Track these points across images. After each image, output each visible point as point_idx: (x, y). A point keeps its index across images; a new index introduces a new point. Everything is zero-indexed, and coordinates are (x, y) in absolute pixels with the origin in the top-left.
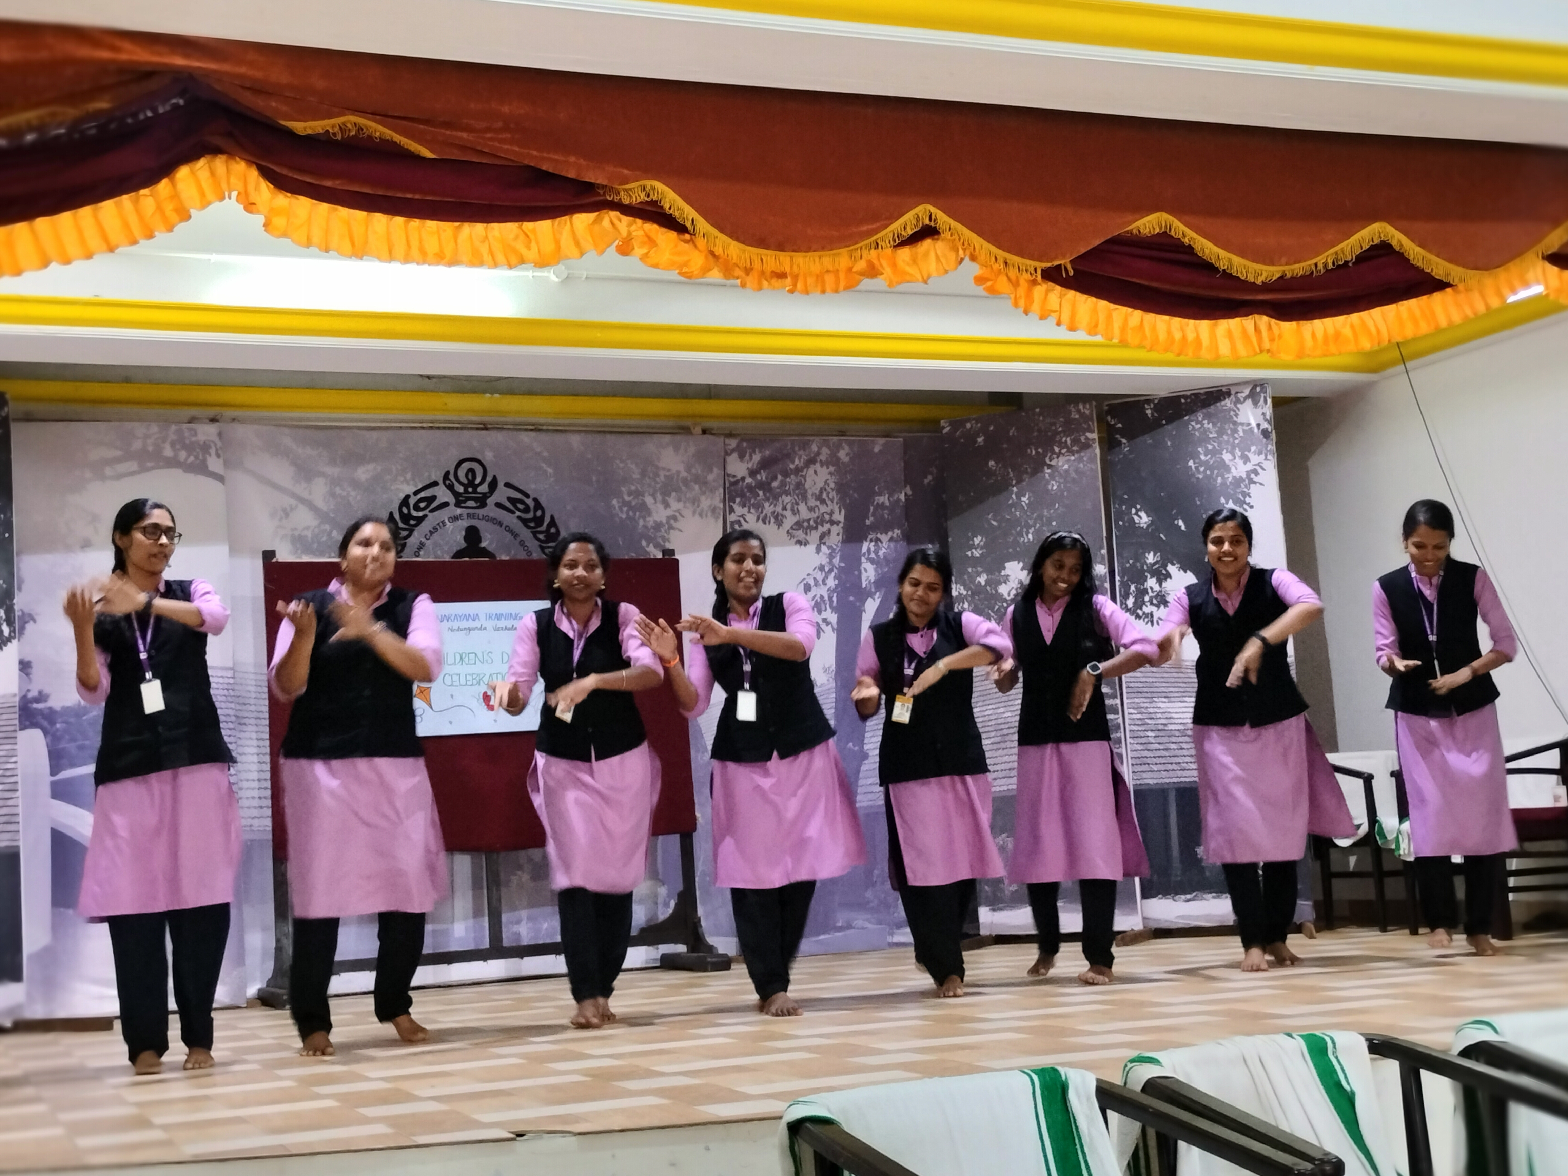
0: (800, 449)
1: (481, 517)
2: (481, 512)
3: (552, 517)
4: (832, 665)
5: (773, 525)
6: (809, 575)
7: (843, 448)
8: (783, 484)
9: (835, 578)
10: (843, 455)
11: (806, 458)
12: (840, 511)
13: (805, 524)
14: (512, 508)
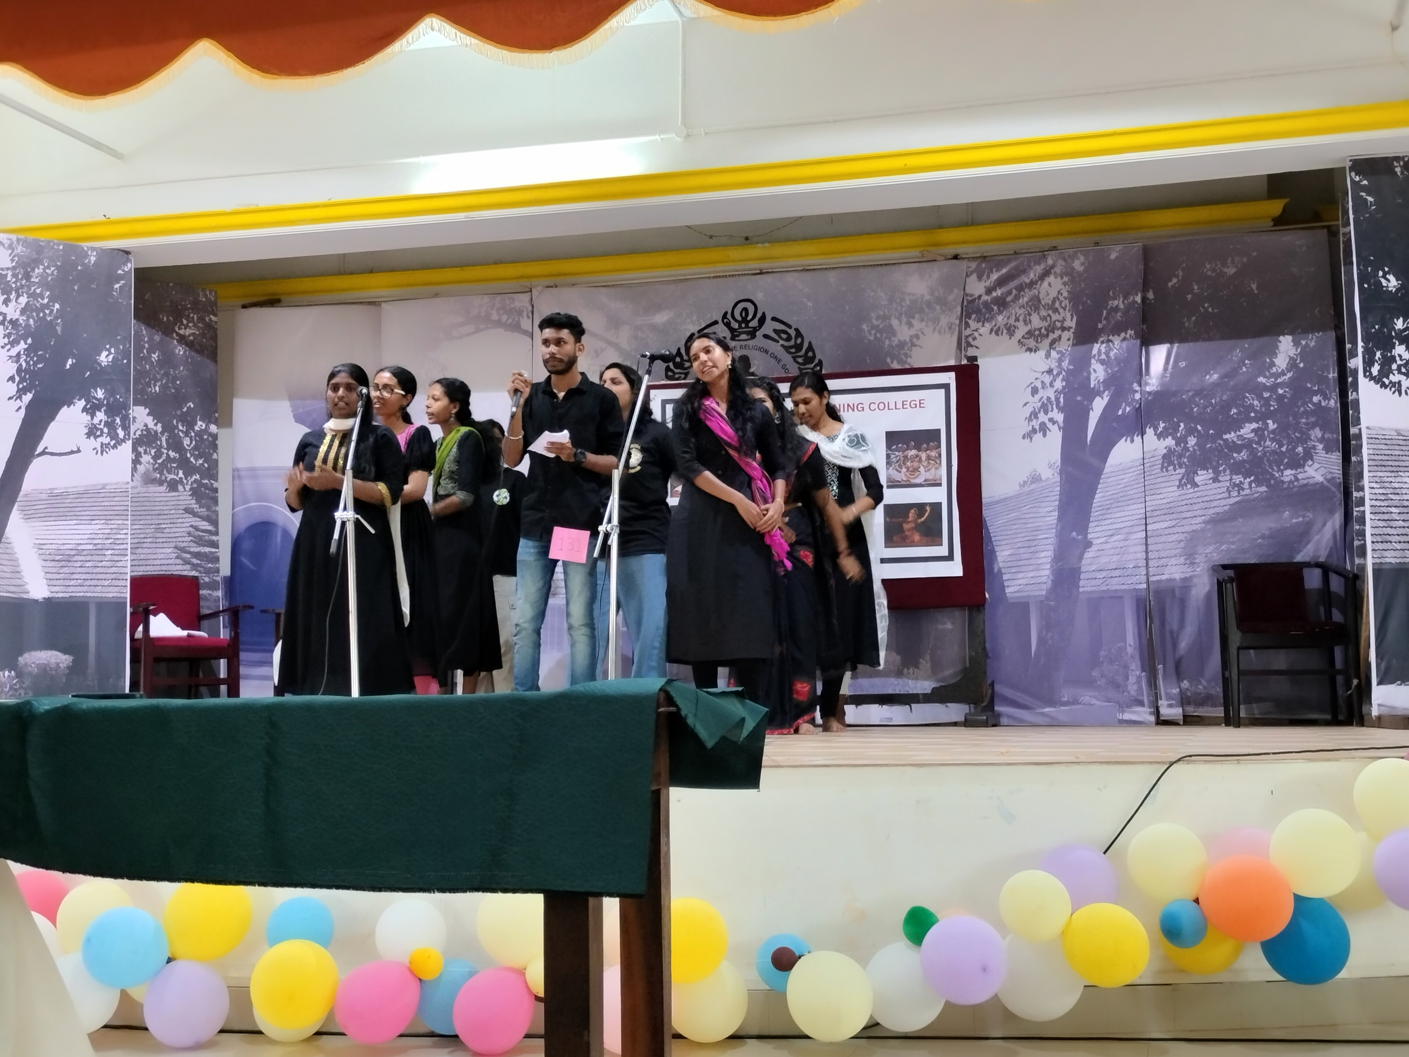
0: (1035, 264)
1: (751, 347)
2: (751, 343)
3: (810, 343)
4: (1058, 461)
5: (1005, 336)
6: (1037, 379)
7: (1078, 259)
8: (1017, 298)
9: (1062, 380)
10: (1078, 265)
11: (1041, 272)
12: (1072, 317)
13: (1037, 332)
14: (777, 338)
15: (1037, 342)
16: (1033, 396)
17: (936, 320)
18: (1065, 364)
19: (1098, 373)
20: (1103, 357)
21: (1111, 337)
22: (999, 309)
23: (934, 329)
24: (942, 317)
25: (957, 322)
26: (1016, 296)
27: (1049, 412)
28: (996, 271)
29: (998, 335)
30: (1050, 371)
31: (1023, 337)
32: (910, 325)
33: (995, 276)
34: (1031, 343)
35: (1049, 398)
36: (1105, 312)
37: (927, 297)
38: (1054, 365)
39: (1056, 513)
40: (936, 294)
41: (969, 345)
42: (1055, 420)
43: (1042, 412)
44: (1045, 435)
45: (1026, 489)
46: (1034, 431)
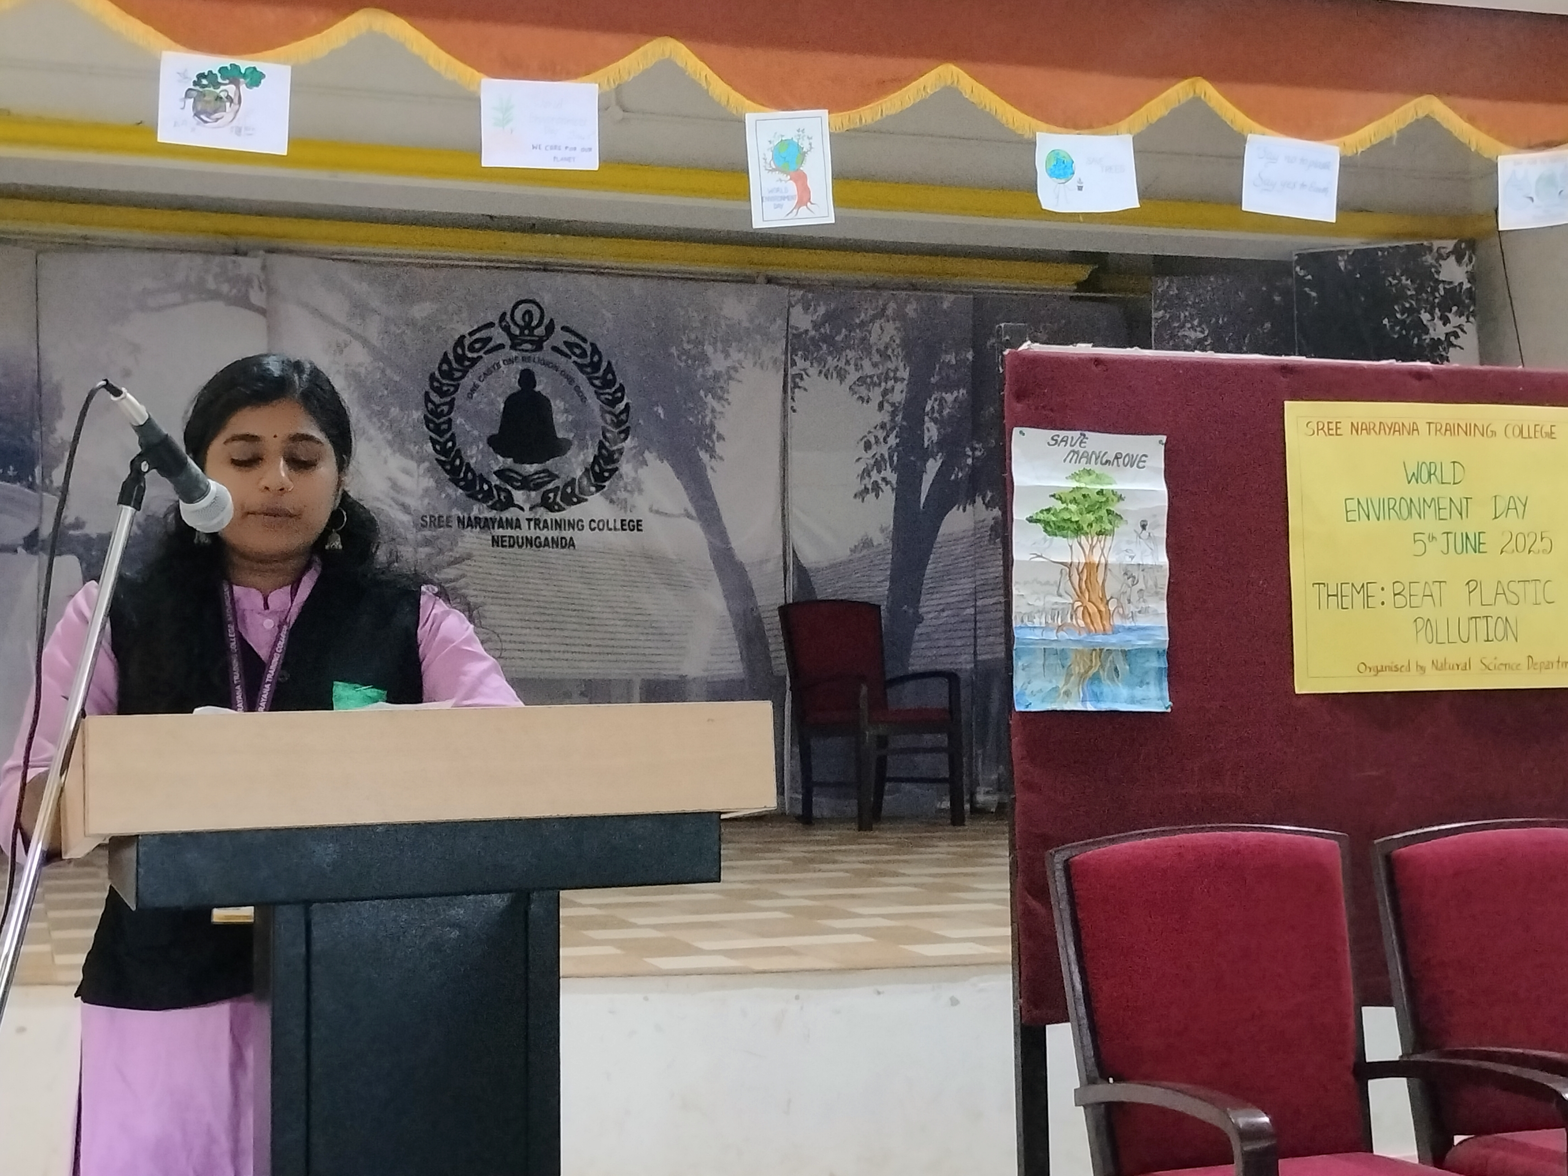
0: (866, 303)
1: (536, 360)
2: (537, 354)
3: (609, 363)
4: (890, 525)
5: (835, 381)
6: (870, 432)
7: (911, 303)
8: (847, 338)
9: (896, 437)
10: (911, 310)
11: (873, 313)
12: (905, 368)
13: (869, 380)
14: (569, 353)
15: (869, 391)
16: (866, 450)
17: (757, 353)
18: (899, 418)
19: (931, 432)
20: (936, 415)
21: (944, 394)
22: (828, 348)
23: (755, 364)
24: (764, 350)
25: (783, 357)
26: (846, 336)
27: (883, 472)
28: (824, 304)
29: (827, 378)
30: (883, 426)
31: (854, 383)
32: (727, 355)
33: (822, 310)
34: (863, 391)
35: (882, 455)
36: (937, 366)
37: (746, 324)
38: (887, 418)
39: (888, 583)
40: (757, 322)
41: (796, 386)
42: (888, 479)
43: (875, 471)
44: (877, 496)
45: (858, 555)
46: (866, 490)
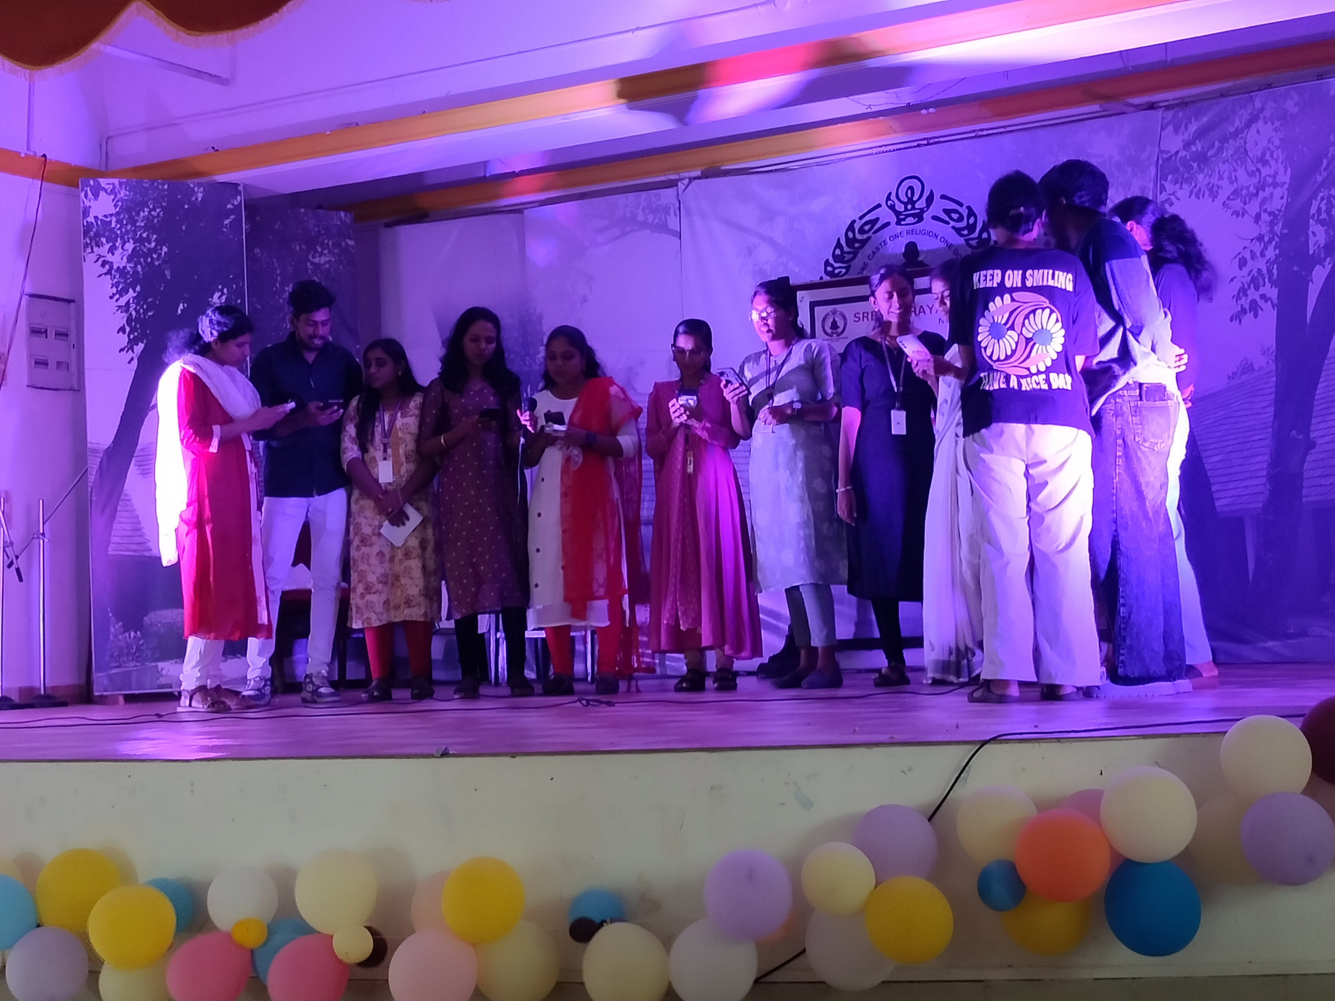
0: (1241, 109)
1: (918, 232)
2: (919, 227)
4: (1272, 346)
5: (1208, 199)
6: (1245, 248)
7: (1292, 99)
8: (1220, 150)
9: (1275, 248)
10: (1291, 106)
11: (1248, 117)
12: (1286, 171)
13: (1244, 192)
14: (947, 219)
15: (1245, 203)
16: (1241, 269)
17: (1127, 185)
18: (1278, 228)
19: (1318, 236)
20: (1323, 216)
22: (1199, 166)
24: (1134, 181)
25: (1151, 185)
26: (1218, 149)
27: (1261, 288)
28: (1196, 121)
29: (1198, 197)
30: (1260, 238)
31: (1228, 198)
33: (1193, 127)
34: (1237, 204)
35: (1259, 270)
36: (1327, 161)
37: (1117, 158)
38: (1265, 229)
39: (1272, 409)
40: (1127, 153)
42: (1267, 296)
43: (1252, 288)
44: (1256, 316)
45: (1236, 382)
46: (1243, 311)
